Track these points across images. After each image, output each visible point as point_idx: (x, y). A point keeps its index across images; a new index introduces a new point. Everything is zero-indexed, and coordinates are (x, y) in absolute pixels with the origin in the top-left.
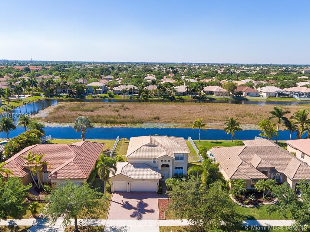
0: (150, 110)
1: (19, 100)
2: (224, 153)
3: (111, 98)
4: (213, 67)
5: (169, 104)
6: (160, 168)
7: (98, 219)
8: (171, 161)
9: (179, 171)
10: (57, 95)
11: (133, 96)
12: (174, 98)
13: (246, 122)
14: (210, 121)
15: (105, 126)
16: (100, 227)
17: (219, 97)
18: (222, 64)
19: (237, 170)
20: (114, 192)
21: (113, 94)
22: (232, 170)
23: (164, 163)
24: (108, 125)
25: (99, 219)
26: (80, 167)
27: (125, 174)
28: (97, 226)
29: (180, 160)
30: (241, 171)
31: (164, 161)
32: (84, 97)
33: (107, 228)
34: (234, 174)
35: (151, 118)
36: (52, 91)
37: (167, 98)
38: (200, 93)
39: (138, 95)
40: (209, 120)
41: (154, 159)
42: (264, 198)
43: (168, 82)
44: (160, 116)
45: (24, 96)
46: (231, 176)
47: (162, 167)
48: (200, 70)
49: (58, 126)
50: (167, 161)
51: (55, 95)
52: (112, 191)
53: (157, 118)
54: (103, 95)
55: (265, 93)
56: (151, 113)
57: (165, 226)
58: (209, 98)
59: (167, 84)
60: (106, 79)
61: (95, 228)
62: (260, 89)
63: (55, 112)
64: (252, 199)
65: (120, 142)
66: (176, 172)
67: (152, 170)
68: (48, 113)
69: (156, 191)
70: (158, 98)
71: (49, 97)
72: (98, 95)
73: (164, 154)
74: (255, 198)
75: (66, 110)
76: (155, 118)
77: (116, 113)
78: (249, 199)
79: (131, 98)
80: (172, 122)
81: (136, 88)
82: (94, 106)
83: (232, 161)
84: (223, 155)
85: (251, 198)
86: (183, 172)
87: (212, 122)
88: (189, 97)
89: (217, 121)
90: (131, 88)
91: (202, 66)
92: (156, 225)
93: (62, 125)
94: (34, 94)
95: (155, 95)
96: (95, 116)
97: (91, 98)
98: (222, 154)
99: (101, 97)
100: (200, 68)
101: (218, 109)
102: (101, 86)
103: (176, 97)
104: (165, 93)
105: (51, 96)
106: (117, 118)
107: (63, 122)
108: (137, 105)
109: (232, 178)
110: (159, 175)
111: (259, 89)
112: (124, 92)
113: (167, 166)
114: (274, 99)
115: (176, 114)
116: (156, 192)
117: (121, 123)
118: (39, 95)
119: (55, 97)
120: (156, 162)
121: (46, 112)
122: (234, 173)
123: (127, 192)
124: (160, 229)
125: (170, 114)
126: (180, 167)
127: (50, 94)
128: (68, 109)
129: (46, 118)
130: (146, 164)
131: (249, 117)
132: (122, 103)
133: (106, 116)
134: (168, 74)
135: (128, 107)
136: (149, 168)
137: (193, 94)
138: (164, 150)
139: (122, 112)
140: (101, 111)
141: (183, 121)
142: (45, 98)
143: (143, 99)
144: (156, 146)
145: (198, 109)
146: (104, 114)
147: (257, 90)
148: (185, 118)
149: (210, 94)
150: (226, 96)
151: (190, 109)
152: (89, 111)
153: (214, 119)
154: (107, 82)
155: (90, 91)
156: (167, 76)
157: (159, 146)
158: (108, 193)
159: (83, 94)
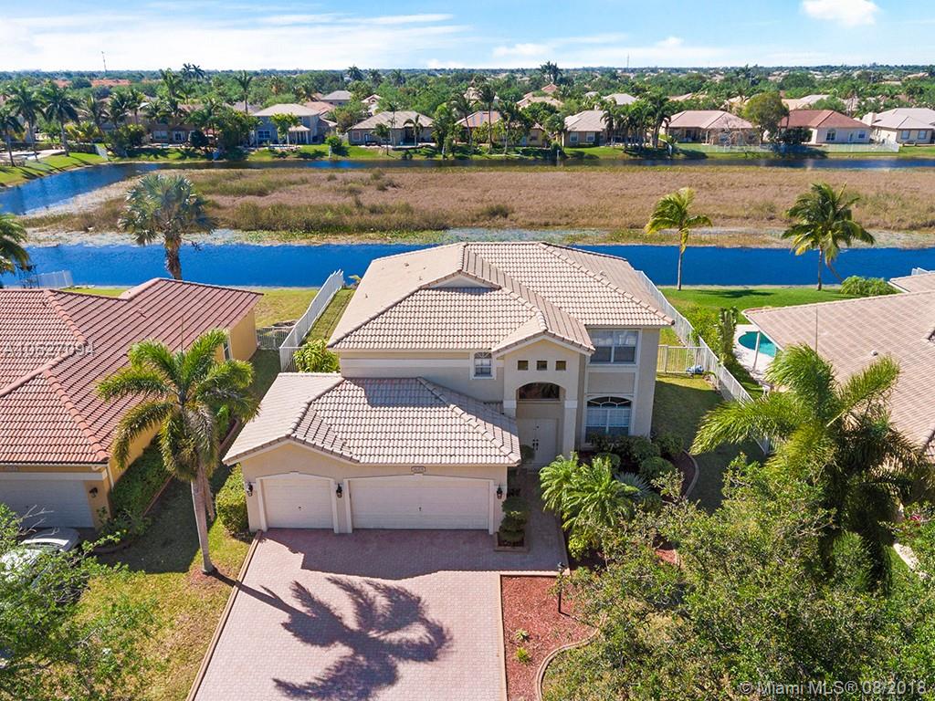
0: (476, 188)
1: (13, 165)
3: (340, 158)
4: (685, 73)
5: (544, 171)
6: (510, 404)
8: (573, 367)
9: (612, 417)
10: (151, 152)
11: (416, 151)
12: (562, 153)
15: (299, 241)
17: (725, 149)
18: (711, 69)
20: (264, 528)
21: (345, 143)
23: (533, 376)
24: (310, 235)
27: (320, 436)
29: (616, 361)
31: (532, 365)
32: (245, 154)
35: (479, 213)
36: (136, 138)
37: (536, 153)
38: (656, 135)
39: (433, 145)
41: (477, 356)
43: (542, 104)
44: (515, 205)
45: (33, 154)
47: (525, 401)
49: (121, 243)
50: (551, 365)
51: (145, 151)
52: (253, 524)
53: (501, 213)
54: (310, 149)
55: (889, 132)
56: (480, 198)
58: (683, 152)
59: (536, 108)
60: (331, 102)
62: (874, 117)
66: (593, 423)
67: (466, 416)
68: (102, 203)
69: (493, 528)
70: (503, 155)
71: (122, 157)
72: (294, 147)
73: (534, 327)
76: (494, 213)
77: (347, 198)
79: (405, 158)
80: (560, 225)
81: (425, 122)
82: (274, 180)
86: (628, 421)
88: (615, 150)
89: (734, 221)
90: (409, 121)
94: (71, 149)
95: (494, 145)
96: (266, 209)
97: (268, 158)
99: (305, 155)
100: (644, 76)
101: (726, 183)
102: (304, 117)
103: (567, 151)
104: (528, 138)
105: (133, 154)
106: (351, 214)
108: (431, 176)
110: (507, 441)
111: (868, 119)
113: (552, 392)
114: (926, 151)
115: (574, 199)
116: (491, 532)
117: (362, 229)
118: (93, 151)
119: (143, 156)
120: (489, 373)
121: (96, 200)
123: (336, 531)
125: (550, 199)
126: (613, 399)
127: (130, 146)
130: (434, 384)
131: (857, 207)
132: (373, 169)
133: (311, 206)
134: (537, 88)
135: (396, 182)
136: (452, 406)
137: (629, 140)
138: (535, 309)
139: (370, 195)
140: (294, 193)
141: (602, 222)
142: (111, 158)
143: (453, 159)
144: (493, 288)
145: (652, 184)
146: (304, 201)
147: (863, 121)
148: (608, 211)
149: (690, 140)
150: (750, 143)
151: (621, 183)
152: (251, 193)
153: (722, 213)
154: (330, 108)
155: (269, 136)
156: (535, 93)
157: (507, 290)
158: (234, 536)
159: (242, 147)
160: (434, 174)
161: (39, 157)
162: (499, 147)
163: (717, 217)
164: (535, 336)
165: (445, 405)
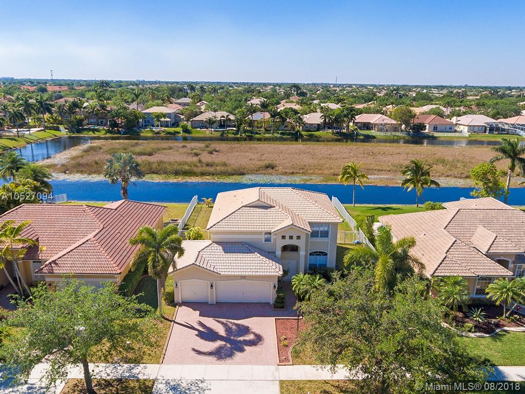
0: (257, 153)
1: (19, 137)
2: (412, 223)
3: (187, 135)
4: (366, 88)
5: (291, 145)
6: (279, 253)
7: (139, 363)
8: (303, 238)
9: (319, 260)
10: (89, 130)
11: (226, 132)
12: (300, 134)
13: (438, 174)
14: (370, 172)
15: (173, 180)
16: (144, 383)
17: (382, 134)
18: (381, 86)
19: (445, 258)
20: (180, 302)
21: (189, 128)
22: (435, 257)
23: (287, 242)
24: (177, 177)
25: (142, 363)
26: (109, 250)
27: (205, 264)
28: (138, 380)
29: (321, 237)
30: (454, 259)
31: (287, 237)
32: (138, 132)
33: (160, 386)
34: (439, 266)
35: (260, 166)
36: (80, 122)
37: (289, 134)
38: (348, 126)
39: (235, 129)
40: (367, 170)
41: (265, 234)
42: (506, 317)
43: (290, 108)
44: (277, 163)
45: (27, 131)
46: (434, 269)
47: (284, 252)
48: (345, 92)
49: (84, 179)
50: (295, 237)
51: (86, 129)
53: (271, 167)
54: (172, 130)
55: (464, 127)
56: (260, 159)
57: (293, 381)
58: (362, 135)
59: (287, 110)
60: (180, 104)
61: (132, 385)
62: (457, 119)
63: (82, 156)
64: (480, 320)
65: (200, 206)
66: (312, 263)
67: (262, 257)
68: (69, 158)
69: (272, 301)
70: (271, 135)
71: (74, 132)
72: (163, 129)
73: (288, 222)
74: (486, 317)
75: (103, 152)
76: (267, 167)
77: (193, 158)
78: (472, 320)
79: (222, 135)
80: (299, 173)
81: (232, 117)
82: (155, 147)
83: (430, 239)
84: (409, 228)
85: (478, 317)
86: (326, 262)
87: (374, 174)
88: (327, 133)
89: (383, 172)
90: (223, 117)
91: (346, 87)
92: (272, 379)
93: (92, 177)
94: (46, 128)
95: (266, 130)
96: (154, 163)
97: (150, 135)
98: (408, 226)
99: (169, 133)
100: (344, 90)
101: (381, 153)
102: (168, 113)
103: (303, 133)
104: (283, 126)
105: (79, 131)
106: (197, 166)
107: (95, 172)
108: (234, 146)
109: (435, 274)
110: (278, 267)
111: (454, 120)
112: (210, 123)
113: (295, 249)
114: (482, 137)
115: (306, 160)
116: (271, 304)
117: (203, 174)
118: (57, 129)
119: (86, 132)
120: (270, 241)
121: (66, 156)
122: (438, 264)
123: (209, 303)
124: (281, 387)
125: (294, 160)
126: (320, 252)
127: (77, 127)
128: (106, 151)
129: (63, 165)
130: (249, 245)
131: (442, 166)
132: (205, 142)
133: (176, 162)
134: (288, 98)
135: (217, 149)
136: (256, 253)
137: (334, 128)
138: (289, 215)
139: (205, 156)
140: (166, 155)
141: (319, 172)
142: (68, 133)
143: (245, 136)
144: (271, 207)
145: (345, 152)
146: (172, 159)
147: (451, 121)
148: (323, 167)
149: (365, 129)
150: (395, 131)
151: (330, 152)
152: (145, 154)
153: (377, 168)
154: (181, 108)
155: (149, 123)
156: (287, 100)
157: (277, 208)
158: (168, 305)
159: (136, 128)
160: (236, 145)
161: (31, 132)
162: (268, 131)
163: (375, 170)
164: (289, 226)
165: (253, 253)
